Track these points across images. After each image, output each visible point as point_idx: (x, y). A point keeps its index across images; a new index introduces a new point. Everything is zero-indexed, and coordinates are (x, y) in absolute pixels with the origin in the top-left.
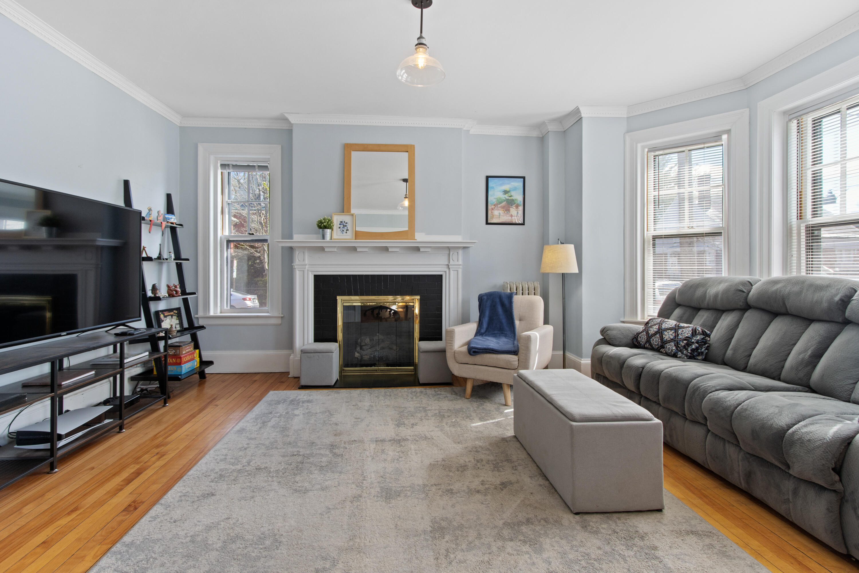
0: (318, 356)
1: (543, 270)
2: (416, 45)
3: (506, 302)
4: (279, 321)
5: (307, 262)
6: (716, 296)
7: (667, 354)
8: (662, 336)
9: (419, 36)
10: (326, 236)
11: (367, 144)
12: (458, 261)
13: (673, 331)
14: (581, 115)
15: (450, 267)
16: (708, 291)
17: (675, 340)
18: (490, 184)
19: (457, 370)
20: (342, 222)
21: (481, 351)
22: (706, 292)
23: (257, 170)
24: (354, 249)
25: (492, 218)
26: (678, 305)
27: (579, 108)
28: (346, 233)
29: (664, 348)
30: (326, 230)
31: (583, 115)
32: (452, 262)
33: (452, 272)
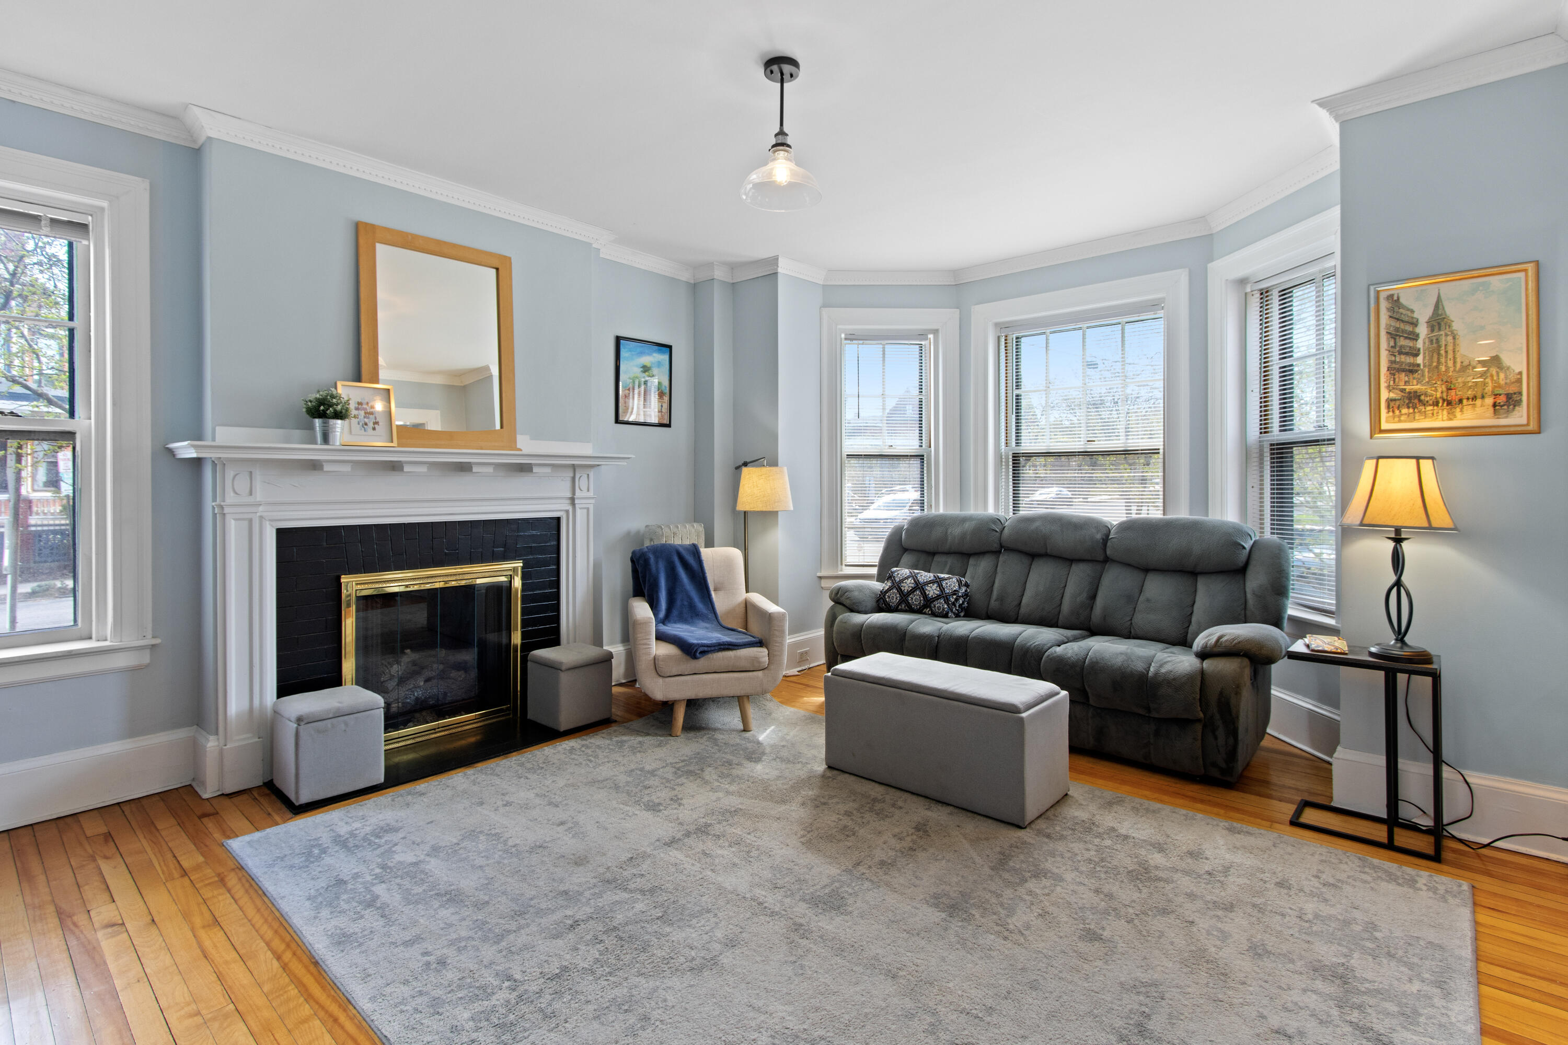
0: (346, 724)
1: (741, 507)
2: (774, 146)
3: (691, 560)
4: (145, 658)
5: (259, 496)
6: (963, 536)
7: (934, 615)
8: (925, 593)
9: (777, 130)
10: (331, 436)
11: (412, 235)
12: (588, 491)
13: (936, 585)
14: (777, 269)
15: (576, 502)
16: (949, 531)
17: (943, 595)
18: (623, 353)
19: (658, 689)
20: (359, 403)
21: (712, 649)
22: (946, 533)
23: (46, 230)
24: (395, 467)
25: (626, 411)
26: (905, 550)
27: (778, 259)
28: (374, 429)
29: (930, 607)
30: (332, 422)
31: (780, 270)
32: (578, 493)
33: (578, 512)
